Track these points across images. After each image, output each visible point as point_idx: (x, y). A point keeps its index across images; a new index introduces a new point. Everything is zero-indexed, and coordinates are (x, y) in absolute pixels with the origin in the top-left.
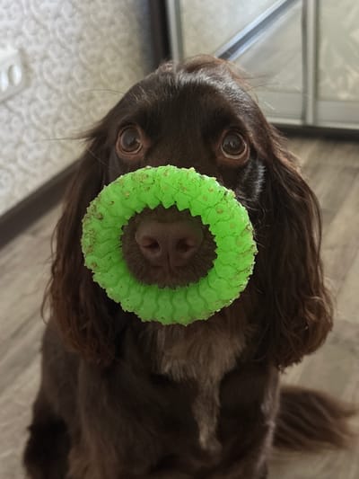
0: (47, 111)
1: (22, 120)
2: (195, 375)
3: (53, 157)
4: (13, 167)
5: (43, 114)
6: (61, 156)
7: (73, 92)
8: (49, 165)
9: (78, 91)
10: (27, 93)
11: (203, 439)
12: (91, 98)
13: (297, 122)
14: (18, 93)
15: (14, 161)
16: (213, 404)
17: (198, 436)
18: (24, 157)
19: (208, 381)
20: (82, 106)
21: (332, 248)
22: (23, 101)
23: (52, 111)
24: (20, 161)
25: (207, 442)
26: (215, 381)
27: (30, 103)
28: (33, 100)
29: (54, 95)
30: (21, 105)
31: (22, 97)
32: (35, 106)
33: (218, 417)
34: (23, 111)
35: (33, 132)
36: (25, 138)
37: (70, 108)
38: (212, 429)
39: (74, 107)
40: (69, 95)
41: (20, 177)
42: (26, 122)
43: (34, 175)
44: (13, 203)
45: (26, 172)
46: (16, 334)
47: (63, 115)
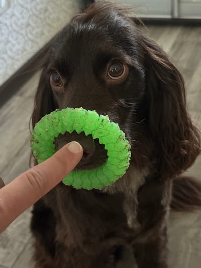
0: (22, 21)
1: (8, 27)
2: (122, 190)
3: (28, 48)
4: (5, 56)
5: (19, 23)
6: (32, 48)
7: (35, 8)
8: (25, 53)
9: (39, 7)
10: (9, 11)
11: (129, 222)
12: (46, 10)
13: (169, 16)
14: (4, 12)
15: (6, 53)
16: (134, 202)
17: (126, 221)
18: (11, 50)
19: (130, 192)
20: (42, 16)
21: (193, 92)
22: (8, 16)
23: (24, 21)
24: (9, 53)
25: (132, 224)
26: (134, 192)
27: (11, 17)
28: (13, 15)
29: (25, 11)
30: (6, 18)
31: (7, 14)
32: (14, 18)
33: (137, 210)
34: (8, 22)
35: (14, 34)
36: (10, 39)
37: (34, 18)
38: (134, 217)
39: (37, 16)
40: (34, 10)
41: (9, 62)
42: (10, 28)
43: (18, 60)
44: (7, 78)
45: (13, 59)
46: (17, 155)
47: (31, 22)
